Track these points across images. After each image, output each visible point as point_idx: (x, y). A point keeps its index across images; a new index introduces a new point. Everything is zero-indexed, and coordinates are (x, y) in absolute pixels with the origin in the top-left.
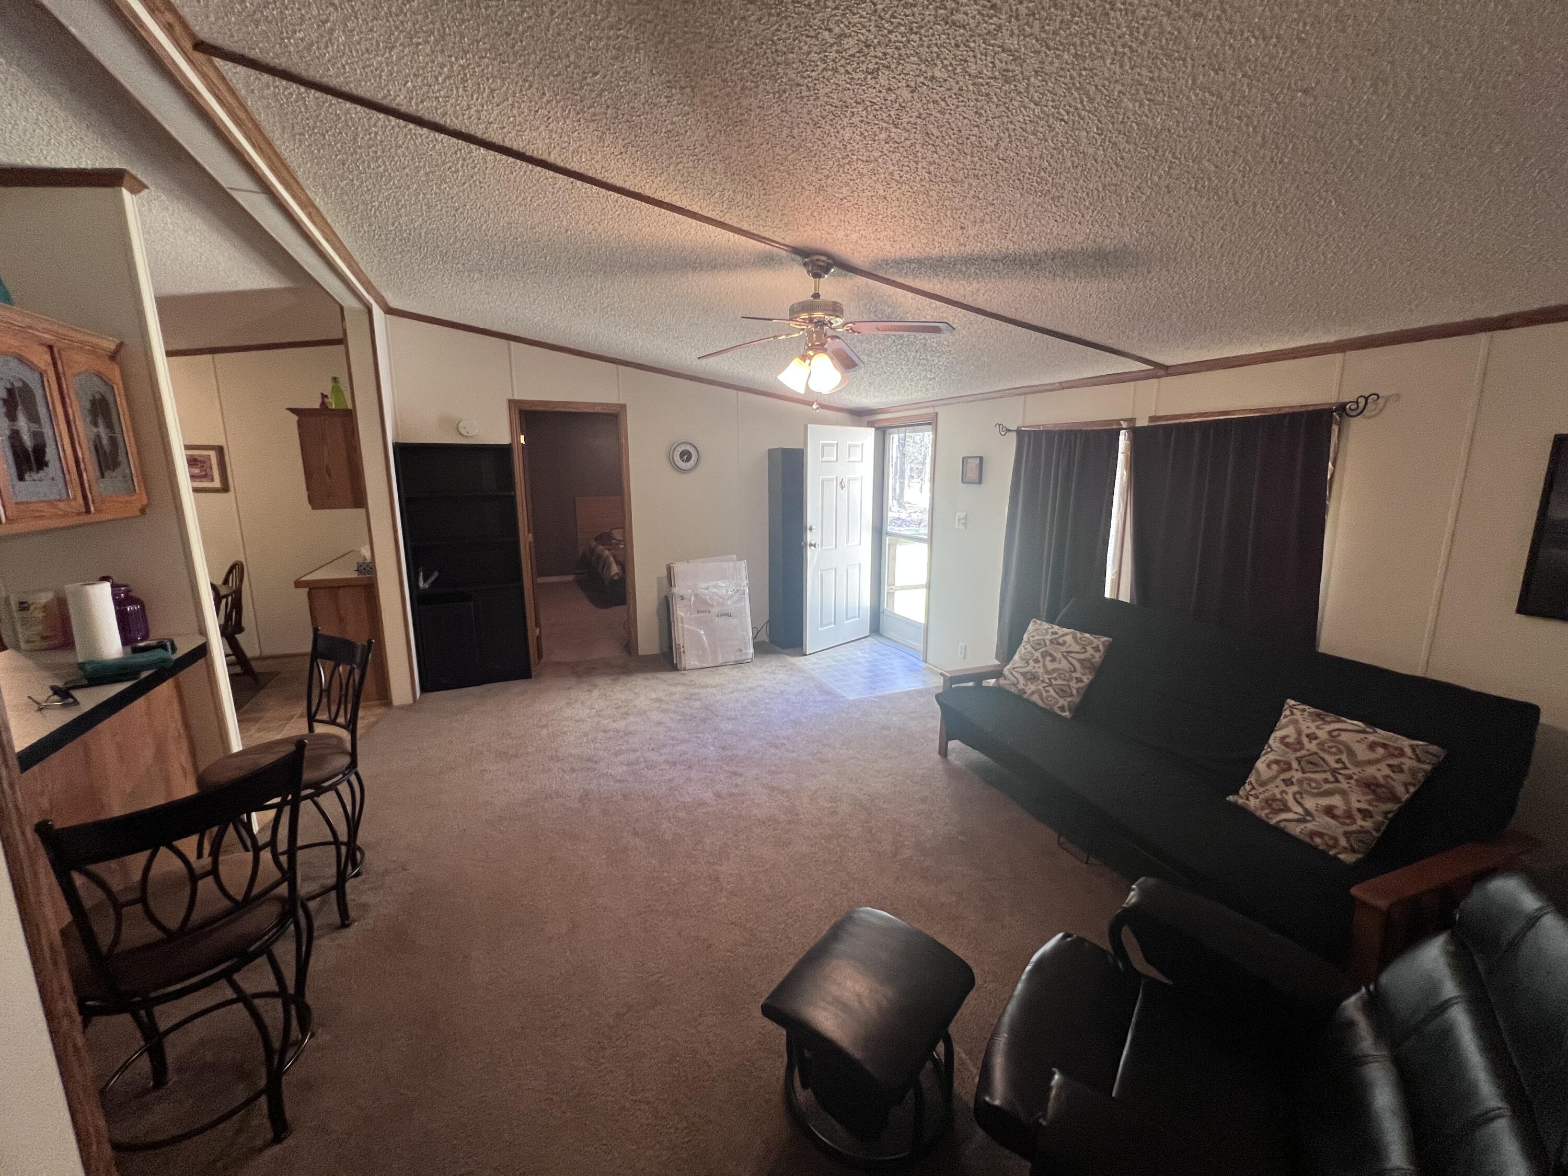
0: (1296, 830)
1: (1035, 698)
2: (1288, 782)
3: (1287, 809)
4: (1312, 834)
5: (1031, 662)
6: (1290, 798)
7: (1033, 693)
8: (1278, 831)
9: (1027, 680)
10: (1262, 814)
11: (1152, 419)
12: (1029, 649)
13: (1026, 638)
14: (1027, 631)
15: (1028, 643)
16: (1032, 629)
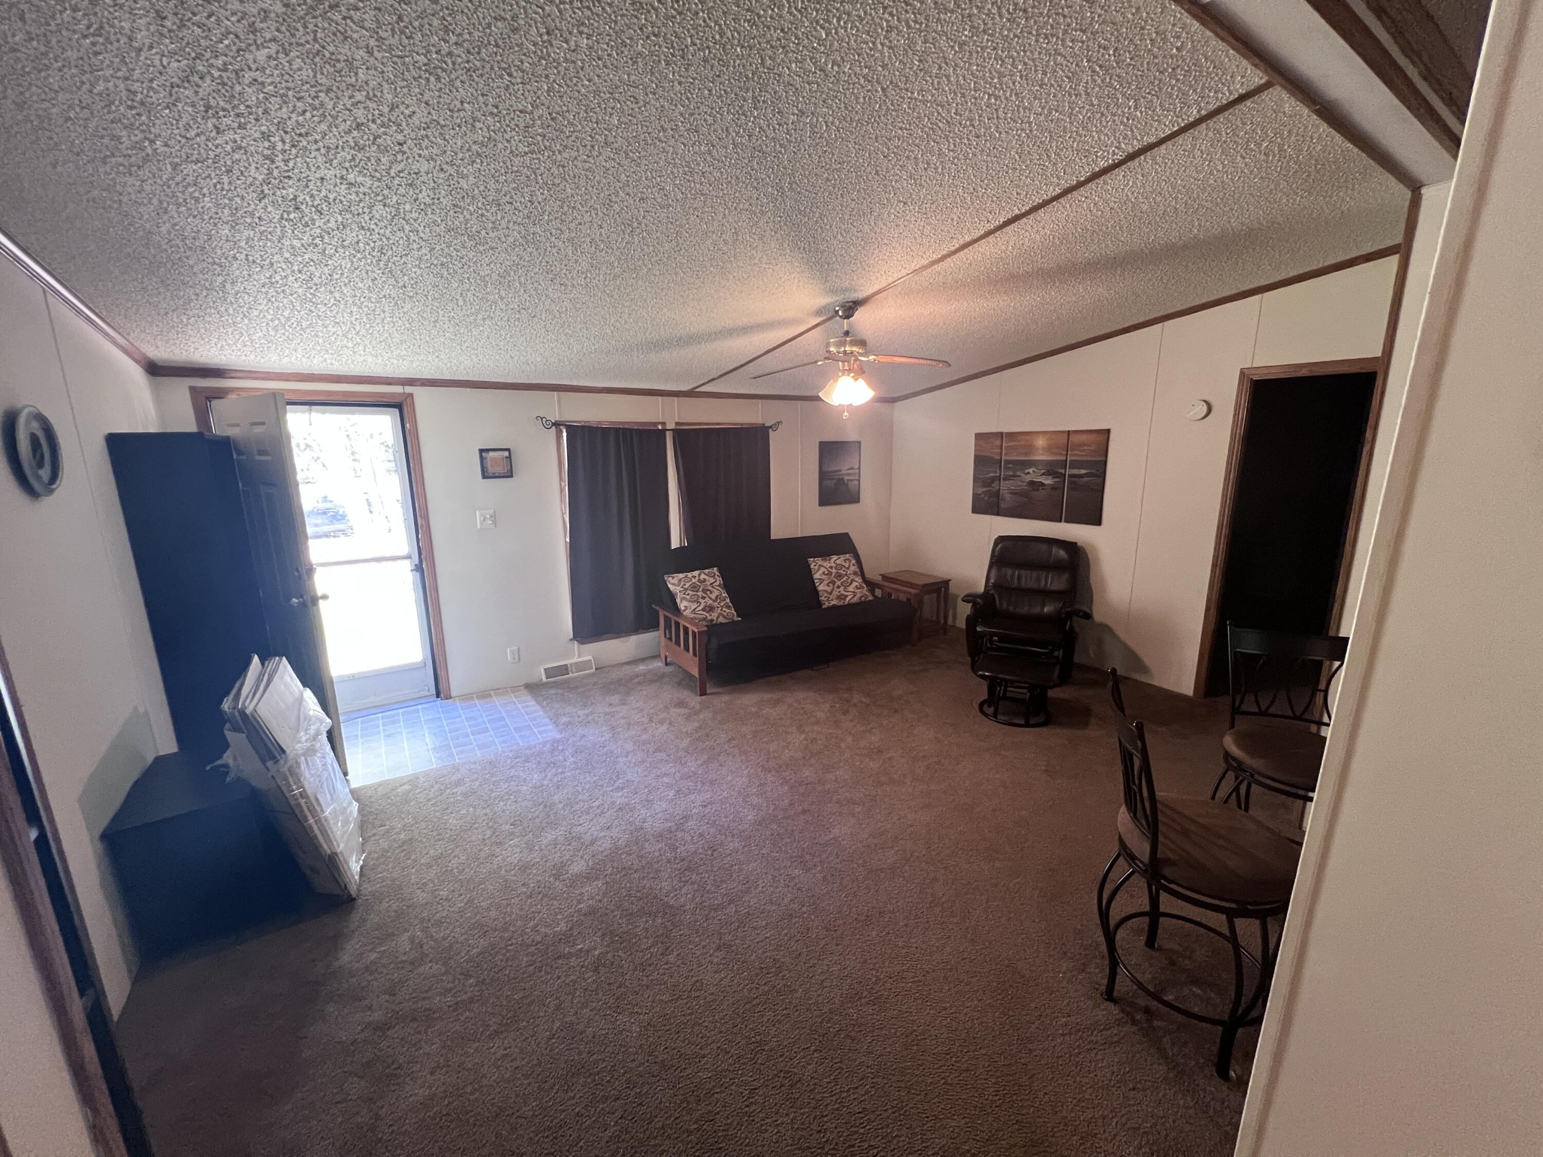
0: (855, 600)
1: (721, 620)
2: (838, 587)
3: (847, 596)
4: (860, 598)
5: (700, 600)
6: (843, 592)
7: (718, 618)
8: (850, 605)
9: (708, 612)
10: (841, 603)
11: (677, 423)
12: (691, 593)
13: (679, 588)
14: (673, 584)
15: (686, 590)
16: (675, 581)
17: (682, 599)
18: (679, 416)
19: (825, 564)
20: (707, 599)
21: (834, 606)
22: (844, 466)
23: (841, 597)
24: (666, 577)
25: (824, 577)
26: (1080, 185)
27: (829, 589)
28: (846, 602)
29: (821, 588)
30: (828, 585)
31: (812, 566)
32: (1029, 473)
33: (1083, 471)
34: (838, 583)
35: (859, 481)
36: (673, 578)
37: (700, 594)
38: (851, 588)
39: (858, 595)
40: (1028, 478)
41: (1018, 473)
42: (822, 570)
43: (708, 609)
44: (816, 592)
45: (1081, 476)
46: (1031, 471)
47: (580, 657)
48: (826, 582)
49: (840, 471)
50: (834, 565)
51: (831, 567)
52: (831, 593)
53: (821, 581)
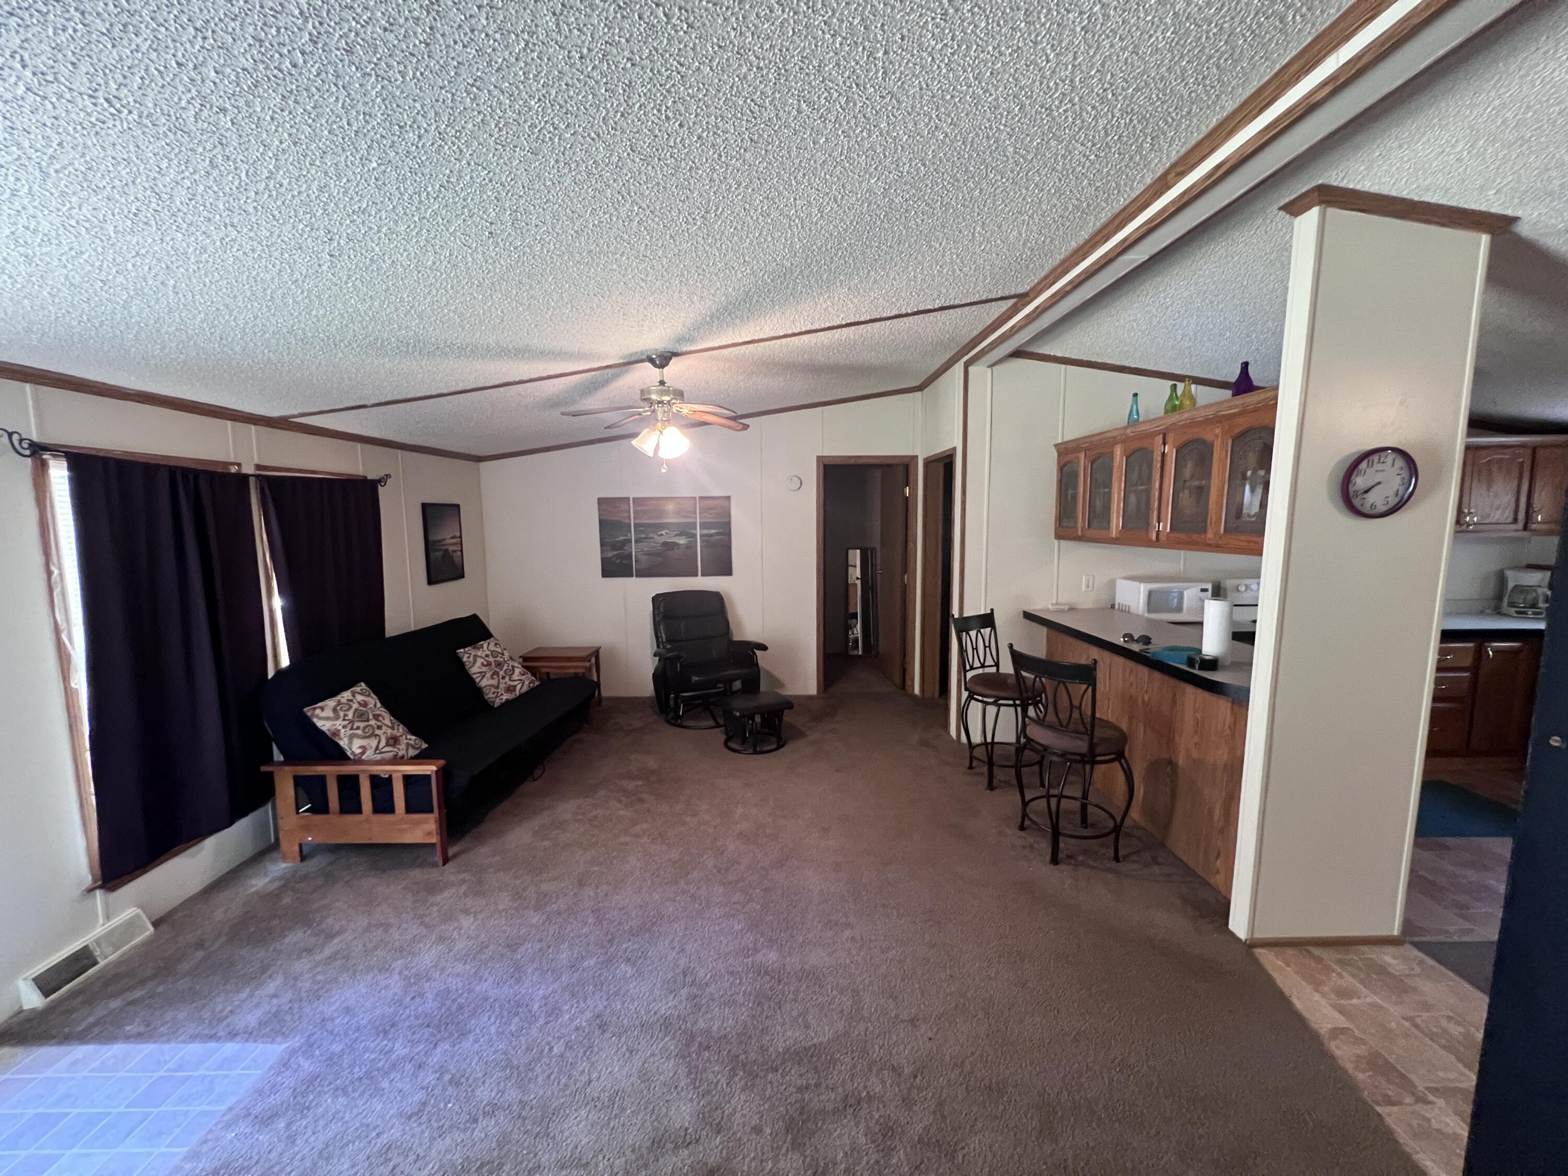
0: (525, 689)
2: (503, 678)
3: (515, 687)
4: (529, 686)
5: (377, 732)
6: (510, 683)
8: (522, 696)
10: (513, 696)
11: (258, 467)
12: (362, 725)
13: (339, 724)
14: (327, 719)
15: (352, 722)
16: (328, 713)
17: (351, 737)
18: (259, 454)
19: (479, 653)
20: (384, 728)
21: (507, 701)
22: (445, 534)
23: (510, 689)
24: (308, 710)
25: (484, 669)
26: (907, 315)
27: (494, 682)
28: (518, 693)
29: (484, 683)
30: (492, 678)
31: (465, 659)
32: (662, 535)
33: (713, 531)
34: (502, 673)
35: (462, 551)
36: (322, 709)
37: (373, 722)
38: (515, 677)
39: (527, 683)
40: (662, 539)
41: (651, 535)
42: (479, 661)
43: (392, 742)
44: (479, 691)
45: (711, 535)
46: (663, 532)
47: (108, 917)
48: (488, 675)
49: (444, 540)
50: (488, 653)
51: (487, 656)
52: (498, 687)
53: (483, 675)
